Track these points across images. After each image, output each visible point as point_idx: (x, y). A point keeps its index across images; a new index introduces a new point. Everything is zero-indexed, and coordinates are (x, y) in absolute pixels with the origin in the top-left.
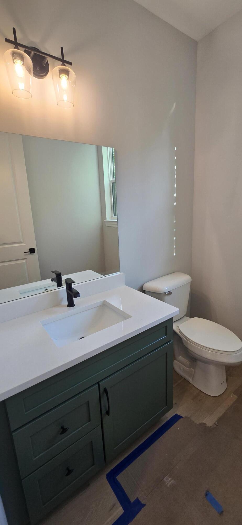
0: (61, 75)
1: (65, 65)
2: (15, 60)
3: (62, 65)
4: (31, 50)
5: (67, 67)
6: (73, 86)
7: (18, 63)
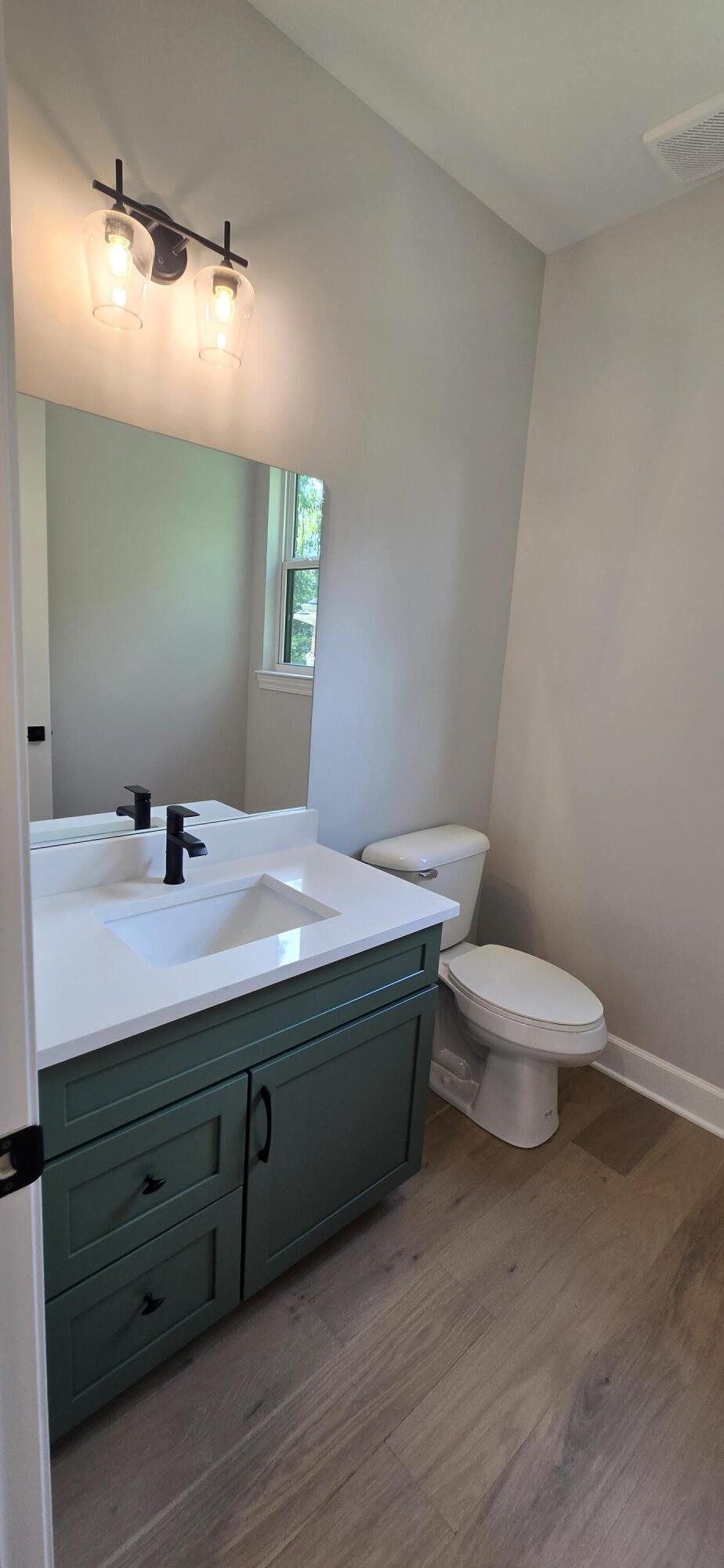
0: (217, 288)
1: (230, 266)
2: (110, 236)
3: (223, 263)
4: (154, 217)
5: (236, 270)
6: (245, 316)
7: (119, 241)
